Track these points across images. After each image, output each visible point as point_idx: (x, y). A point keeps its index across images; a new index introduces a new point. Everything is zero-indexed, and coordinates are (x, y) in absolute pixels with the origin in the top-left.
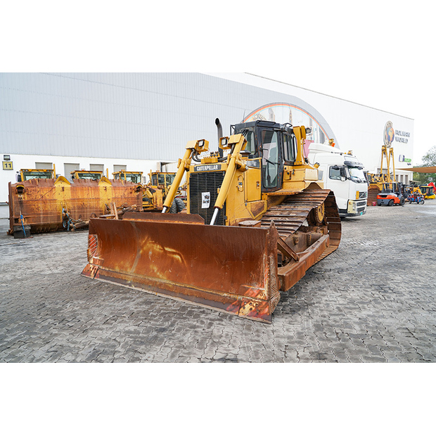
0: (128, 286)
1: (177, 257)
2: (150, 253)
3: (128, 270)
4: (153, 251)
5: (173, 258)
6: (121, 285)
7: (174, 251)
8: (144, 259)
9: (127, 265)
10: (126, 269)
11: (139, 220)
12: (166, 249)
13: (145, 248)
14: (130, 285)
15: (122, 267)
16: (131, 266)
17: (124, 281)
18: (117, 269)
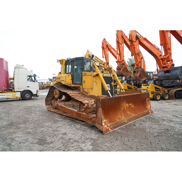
0: (127, 124)
1: (133, 106)
2: (125, 108)
3: (122, 118)
4: (126, 107)
5: (132, 107)
6: (125, 125)
7: (132, 104)
8: (124, 111)
9: (120, 116)
10: (121, 118)
11: (125, 95)
12: (130, 104)
13: (123, 107)
14: (128, 123)
15: (119, 119)
16: (122, 116)
17: (125, 123)
18: (118, 120)
